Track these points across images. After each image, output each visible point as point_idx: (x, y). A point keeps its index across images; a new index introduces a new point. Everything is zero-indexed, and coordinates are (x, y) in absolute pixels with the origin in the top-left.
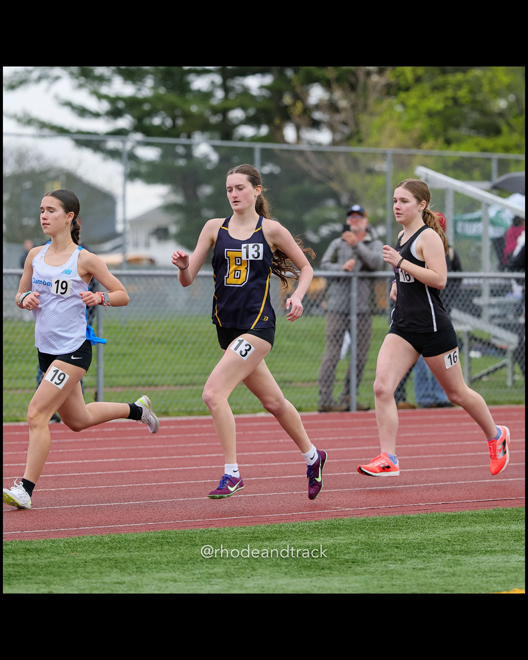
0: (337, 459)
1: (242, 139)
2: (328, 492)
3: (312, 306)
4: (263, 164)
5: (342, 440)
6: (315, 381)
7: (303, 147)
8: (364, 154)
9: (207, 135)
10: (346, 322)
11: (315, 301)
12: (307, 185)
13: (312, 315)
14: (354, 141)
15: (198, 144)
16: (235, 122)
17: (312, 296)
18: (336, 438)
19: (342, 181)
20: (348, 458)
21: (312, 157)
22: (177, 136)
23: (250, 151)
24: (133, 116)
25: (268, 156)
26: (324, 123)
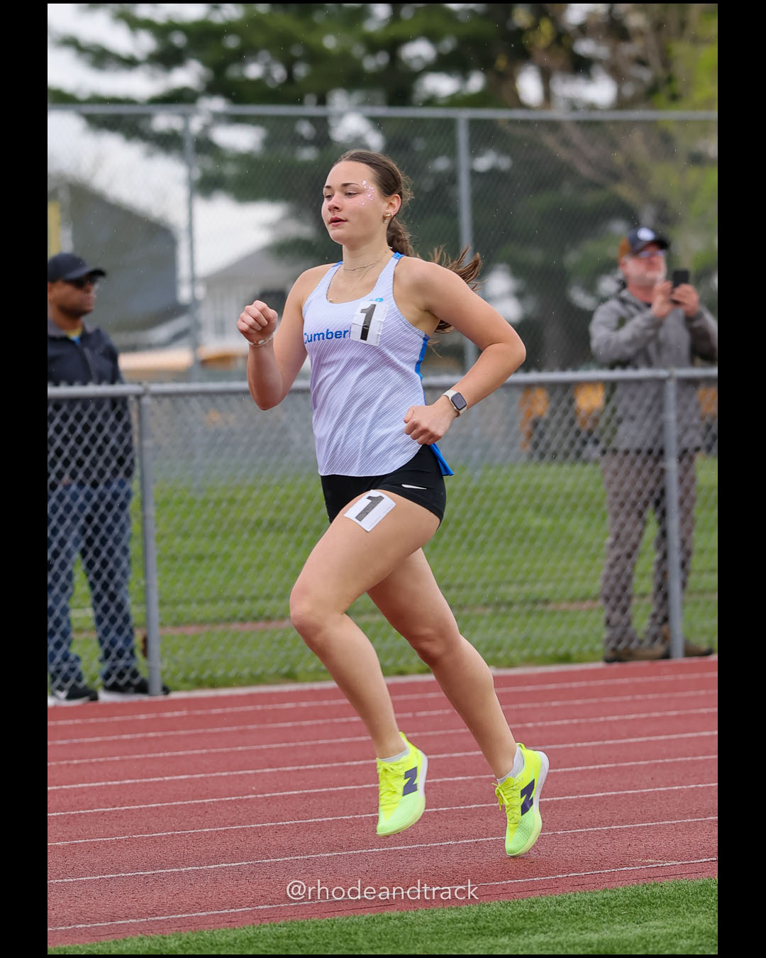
0: (645, 760)
1: (431, 101)
2: (629, 829)
3: (584, 443)
4: (475, 152)
5: (657, 719)
6: (595, 599)
7: (558, 113)
8: (683, 123)
9: (358, 96)
10: (656, 474)
11: (590, 433)
12: (567, 190)
13: (585, 462)
14: (662, 98)
15: (341, 116)
16: (417, 66)
17: (584, 422)
18: (643, 716)
19: (641, 184)
20: (669, 756)
21: (576, 136)
22: (298, 101)
23: (448, 126)
24: (205, 63)
25: (484, 135)
26: (600, 61)
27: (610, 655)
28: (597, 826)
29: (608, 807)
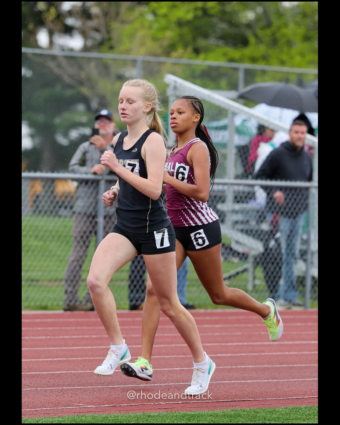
0: (80, 357)
2: (71, 389)
3: (60, 207)
5: (87, 338)
6: (61, 280)
7: (56, 51)
8: (115, 60)
10: (93, 223)
11: (63, 202)
12: (58, 89)
13: (60, 216)
14: (105, 48)
17: (61, 197)
18: (81, 337)
19: (92, 87)
20: (92, 356)
21: (64, 63)
26: (77, 29)
27: (66, 307)
28: (57, 387)
29: (62, 378)
